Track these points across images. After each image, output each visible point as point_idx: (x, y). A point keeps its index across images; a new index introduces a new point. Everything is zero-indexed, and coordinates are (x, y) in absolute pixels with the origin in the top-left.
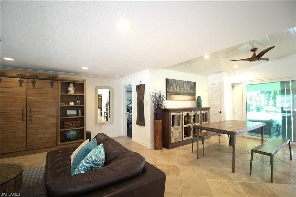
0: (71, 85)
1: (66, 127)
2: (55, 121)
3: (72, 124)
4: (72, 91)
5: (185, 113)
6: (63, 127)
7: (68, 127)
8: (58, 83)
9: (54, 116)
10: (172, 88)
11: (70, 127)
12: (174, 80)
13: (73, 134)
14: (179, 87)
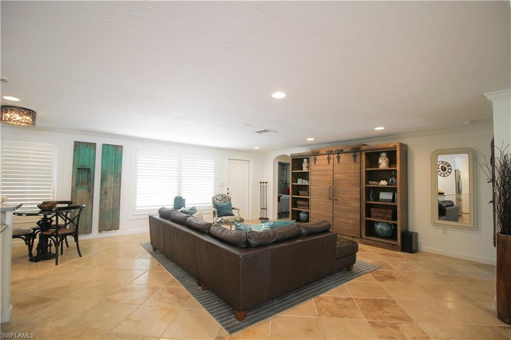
0: (384, 154)
1: (373, 216)
2: (358, 204)
3: (382, 213)
4: (382, 165)
6: (368, 214)
7: (375, 217)
8: (361, 155)
9: (357, 199)
11: (377, 217)
13: (381, 229)
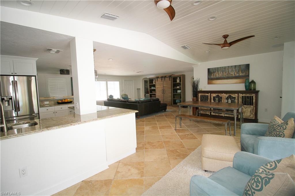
0: (178, 78)
4: (178, 81)
5: (214, 94)
6: (174, 98)
8: (171, 78)
10: (213, 75)
11: (177, 98)
12: (215, 68)
14: (221, 73)
